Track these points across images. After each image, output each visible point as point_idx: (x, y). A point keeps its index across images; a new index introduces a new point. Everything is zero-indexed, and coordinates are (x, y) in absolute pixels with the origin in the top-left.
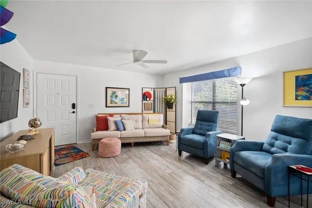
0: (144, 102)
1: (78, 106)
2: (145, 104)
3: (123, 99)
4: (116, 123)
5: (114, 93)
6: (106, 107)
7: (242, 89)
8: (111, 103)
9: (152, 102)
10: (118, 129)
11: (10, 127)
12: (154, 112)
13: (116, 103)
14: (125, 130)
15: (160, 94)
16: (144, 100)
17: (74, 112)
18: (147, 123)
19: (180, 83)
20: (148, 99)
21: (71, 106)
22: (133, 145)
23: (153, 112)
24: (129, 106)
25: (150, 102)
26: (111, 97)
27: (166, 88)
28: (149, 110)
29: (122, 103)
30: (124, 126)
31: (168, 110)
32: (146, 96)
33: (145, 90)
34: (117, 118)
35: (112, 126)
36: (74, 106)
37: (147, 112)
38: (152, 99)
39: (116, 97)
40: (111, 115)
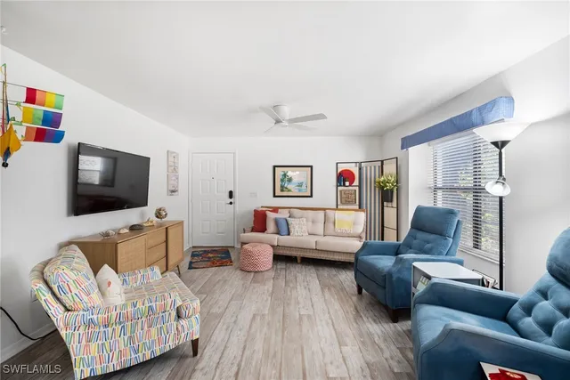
0: (340, 188)
1: (236, 194)
2: (341, 191)
3: (300, 185)
4: (277, 222)
5: (285, 175)
6: (275, 196)
7: (500, 154)
8: (282, 191)
9: (357, 189)
10: (278, 233)
12: (360, 208)
13: (289, 191)
14: (289, 234)
15: (371, 172)
16: (340, 185)
17: (231, 203)
18: (331, 225)
19: (402, 148)
20: (347, 183)
21: (227, 194)
22: (299, 261)
23: (357, 207)
24: (311, 196)
25: (350, 188)
26: (282, 180)
27: (382, 162)
28: (347, 202)
29: (300, 191)
30: (289, 229)
31: (385, 204)
32: (344, 177)
33: (342, 167)
34: (283, 214)
35: (271, 226)
36: (231, 194)
37: (345, 207)
38: (356, 182)
39: (290, 180)
40: (275, 210)
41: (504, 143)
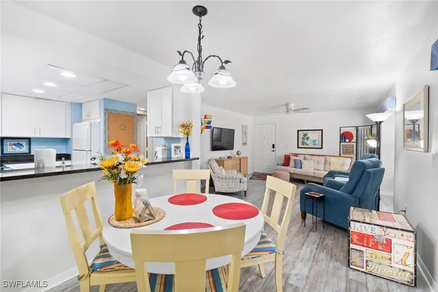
0: (342, 144)
1: (276, 146)
2: (343, 146)
3: (314, 141)
4: (296, 161)
5: (305, 135)
6: (298, 148)
8: (303, 144)
9: (355, 144)
10: (295, 167)
11: (232, 153)
12: (356, 156)
13: (307, 145)
14: (301, 168)
15: (364, 132)
16: (342, 142)
17: (273, 151)
18: (328, 165)
20: (347, 140)
22: (305, 182)
24: (322, 148)
25: (350, 144)
26: (303, 139)
27: (372, 126)
28: (348, 153)
29: (315, 145)
30: (301, 165)
32: (345, 136)
33: (343, 130)
34: (300, 158)
35: (292, 163)
36: (273, 146)
37: (343, 155)
38: (354, 140)
39: (308, 138)
40: (296, 155)
41: (381, 122)
